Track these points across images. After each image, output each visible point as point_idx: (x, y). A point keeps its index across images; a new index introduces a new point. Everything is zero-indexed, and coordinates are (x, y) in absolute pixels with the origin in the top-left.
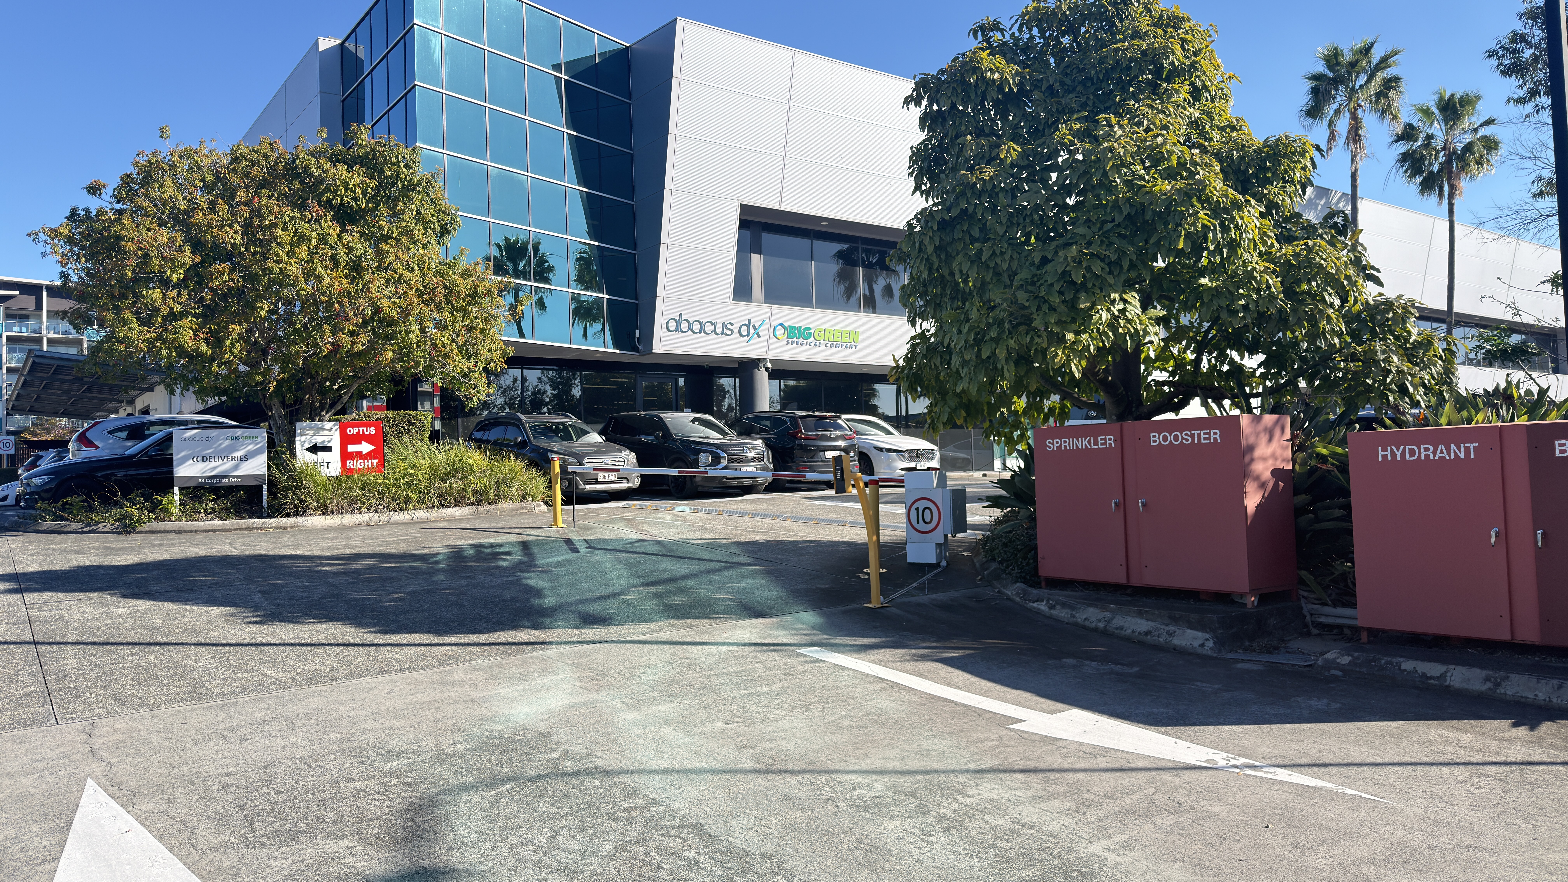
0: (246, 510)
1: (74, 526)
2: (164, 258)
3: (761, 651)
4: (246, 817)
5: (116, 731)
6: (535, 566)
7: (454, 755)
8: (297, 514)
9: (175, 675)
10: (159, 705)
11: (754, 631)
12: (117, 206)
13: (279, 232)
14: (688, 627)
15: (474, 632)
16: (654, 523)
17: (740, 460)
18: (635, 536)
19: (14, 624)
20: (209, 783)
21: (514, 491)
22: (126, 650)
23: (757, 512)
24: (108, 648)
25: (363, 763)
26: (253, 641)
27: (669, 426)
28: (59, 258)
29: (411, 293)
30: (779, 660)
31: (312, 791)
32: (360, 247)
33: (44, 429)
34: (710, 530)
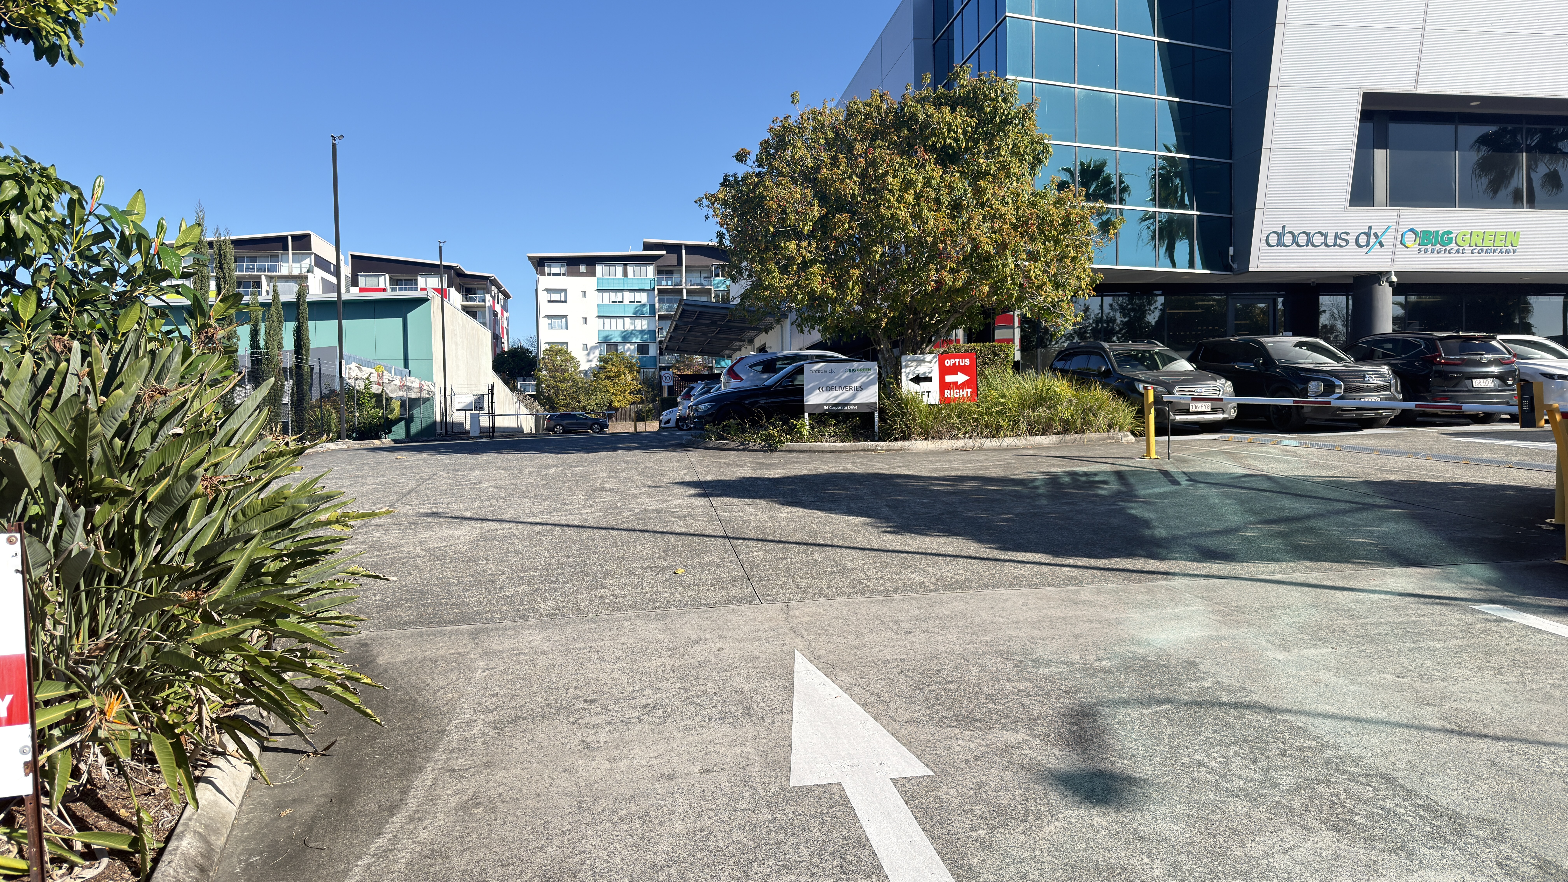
0: (861, 434)
1: (732, 444)
2: (797, 212)
3: (1425, 604)
4: (927, 700)
5: (806, 614)
6: (1136, 496)
7: (1101, 670)
8: (904, 438)
9: (837, 571)
10: (833, 596)
11: (1411, 580)
12: (757, 170)
13: (890, 179)
14: (1326, 570)
15: (1090, 557)
16: (1259, 457)
17: (1360, 390)
18: (1241, 471)
19: (709, 521)
20: (889, 666)
21: (1102, 420)
22: (796, 548)
23: (1385, 448)
24: (781, 545)
25: (1016, 666)
26: (892, 548)
27: (1271, 351)
28: (718, 220)
29: (1006, 227)
30: (1452, 616)
31: (977, 685)
32: (962, 186)
33: (685, 365)
34: (1331, 468)
